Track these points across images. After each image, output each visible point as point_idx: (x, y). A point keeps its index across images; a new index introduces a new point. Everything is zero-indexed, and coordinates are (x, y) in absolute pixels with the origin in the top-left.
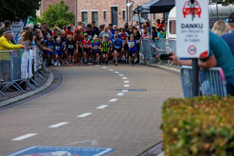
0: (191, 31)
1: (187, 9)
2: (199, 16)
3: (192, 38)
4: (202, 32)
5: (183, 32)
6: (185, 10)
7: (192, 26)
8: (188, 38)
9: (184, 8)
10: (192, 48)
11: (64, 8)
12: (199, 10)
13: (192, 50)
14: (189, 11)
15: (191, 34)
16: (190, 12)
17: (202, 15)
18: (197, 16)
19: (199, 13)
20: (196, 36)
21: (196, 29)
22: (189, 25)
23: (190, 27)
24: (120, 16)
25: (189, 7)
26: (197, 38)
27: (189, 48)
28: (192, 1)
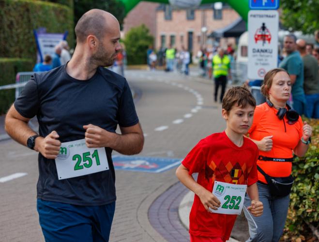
0: (261, 56)
1: (259, 36)
2: (269, 42)
3: (262, 62)
4: (271, 56)
5: (254, 56)
6: (257, 37)
7: (262, 51)
8: (259, 62)
9: (256, 35)
10: (262, 71)
11: (145, 31)
12: (269, 37)
13: (261, 73)
14: (260, 37)
15: (261, 58)
16: (262, 38)
17: (272, 41)
18: (267, 42)
19: (269, 40)
20: (266, 60)
21: (266, 54)
22: (260, 50)
23: (260, 52)
24: (195, 40)
25: (260, 34)
26: (266, 62)
27: (259, 71)
28: (264, 28)
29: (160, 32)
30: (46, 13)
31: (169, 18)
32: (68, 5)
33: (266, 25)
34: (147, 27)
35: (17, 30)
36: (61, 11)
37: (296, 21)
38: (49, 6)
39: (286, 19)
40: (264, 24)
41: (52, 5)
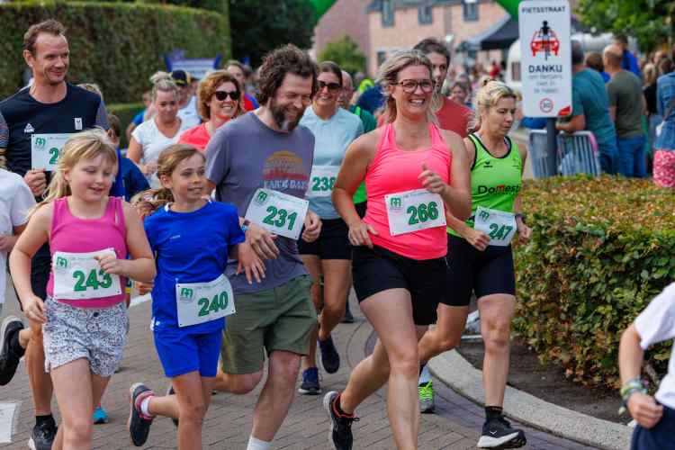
0: (544, 77)
1: (537, 43)
2: (556, 54)
3: (546, 88)
4: (561, 77)
5: (532, 78)
6: (534, 45)
7: (545, 69)
8: (540, 87)
9: (533, 42)
10: (546, 102)
11: (350, 47)
12: (556, 44)
14: (540, 46)
15: (544, 80)
16: (543, 47)
17: (560, 51)
18: (552, 53)
19: (556, 49)
21: (552, 73)
22: (541, 68)
23: (542, 71)
26: (553, 87)
27: (542, 102)
28: (546, 29)
29: (376, 48)
30: (182, 24)
31: (389, 22)
32: (220, 11)
33: (549, 25)
34: (354, 39)
35: (136, 55)
36: (209, 21)
37: (602, 15)
38: (188, 14)
39: (584, 13)
40: (545, 23)
41: (193, 11)
